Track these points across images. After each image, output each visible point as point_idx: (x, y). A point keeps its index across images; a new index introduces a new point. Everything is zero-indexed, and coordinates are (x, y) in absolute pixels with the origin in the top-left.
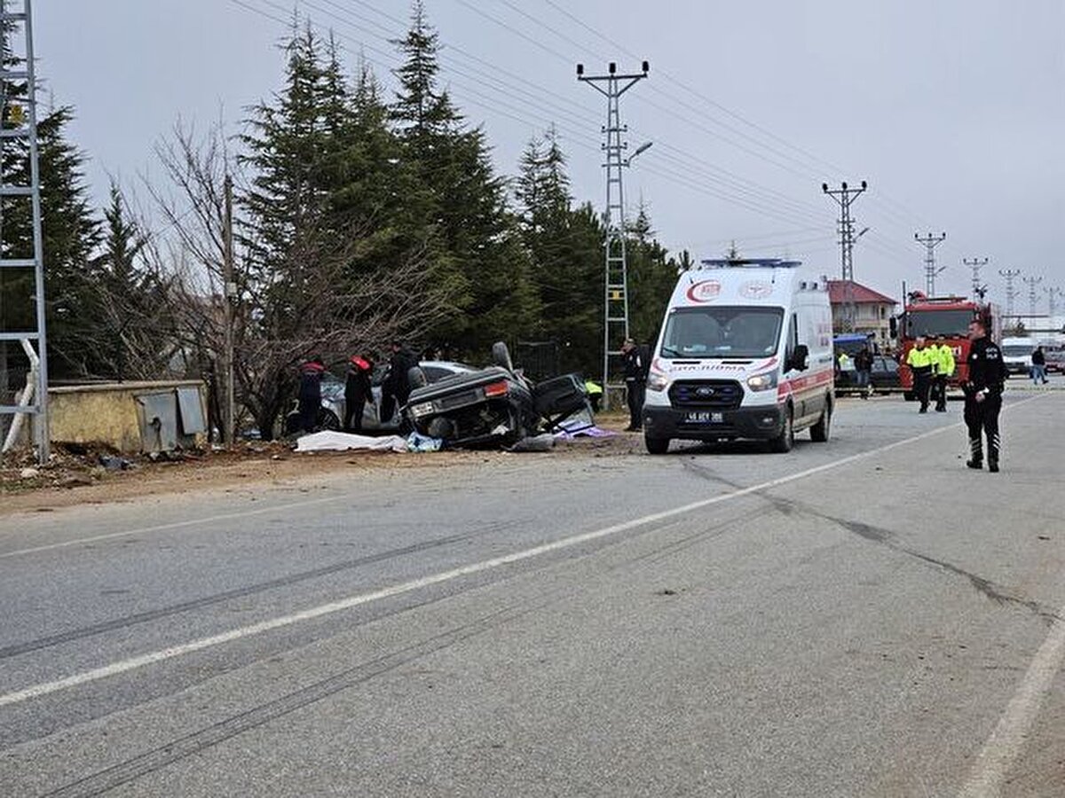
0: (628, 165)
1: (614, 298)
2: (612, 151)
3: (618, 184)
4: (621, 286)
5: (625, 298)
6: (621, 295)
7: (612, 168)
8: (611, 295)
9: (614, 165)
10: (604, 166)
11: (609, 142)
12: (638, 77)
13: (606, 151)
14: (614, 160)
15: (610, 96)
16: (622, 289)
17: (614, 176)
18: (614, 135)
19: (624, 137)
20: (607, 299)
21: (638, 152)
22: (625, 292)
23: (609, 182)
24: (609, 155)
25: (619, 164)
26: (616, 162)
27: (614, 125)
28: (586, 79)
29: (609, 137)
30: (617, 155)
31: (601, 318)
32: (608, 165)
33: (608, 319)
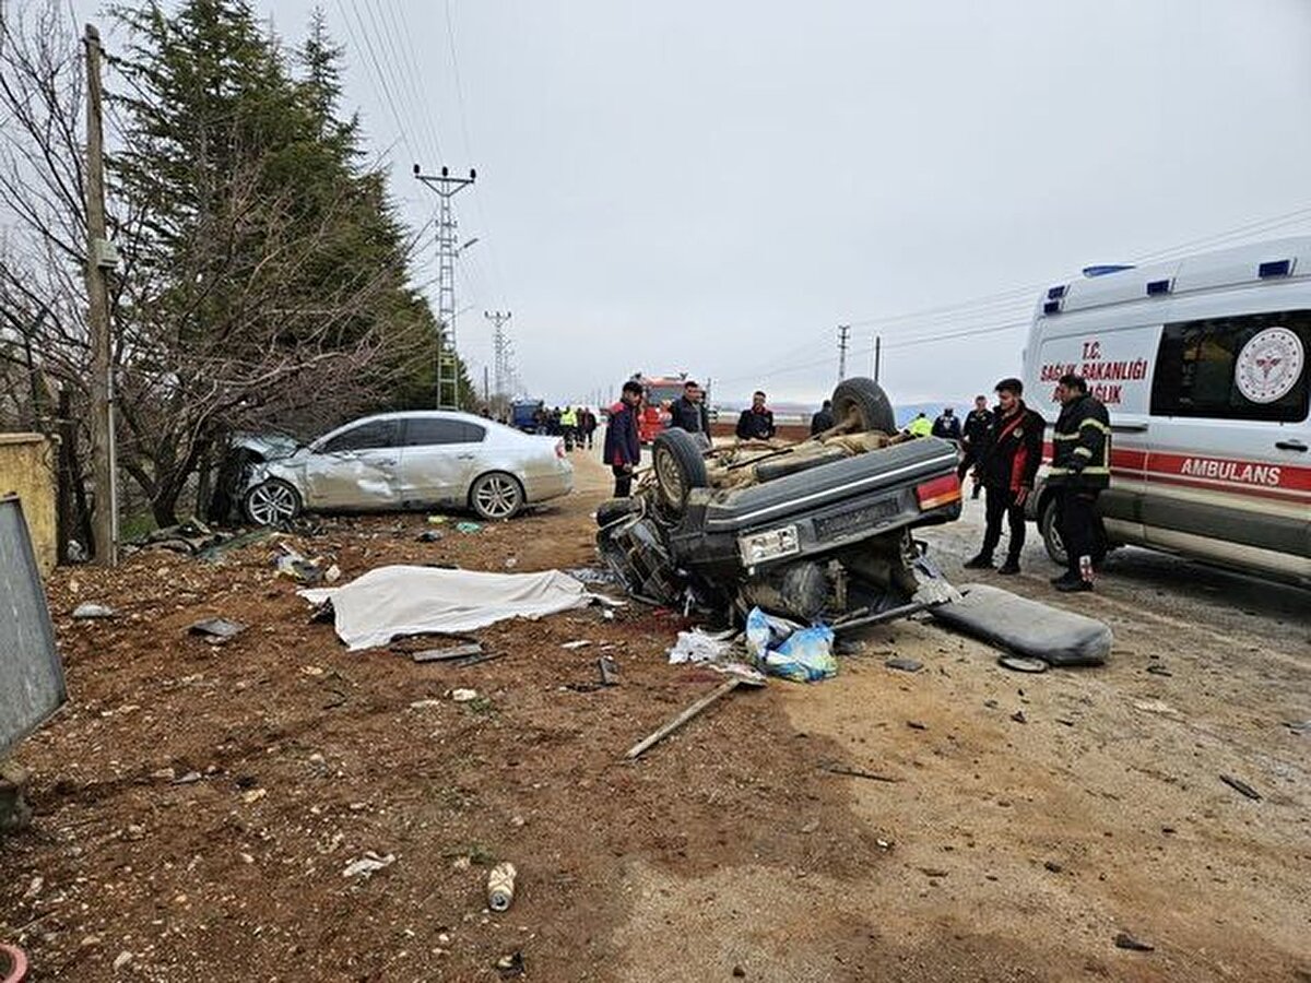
0: (457, 256)
1: (445, 365)
2: (445, 243)
3: (449, 271)
4: (451, 354)
5: (455, 366)
6: (452, 361)
7: (444, 257)
8: (442, 362)
9: (446, 254)
10: (437, 255)
11: (442, 235)
12: (467, 182)
13: (440, 242)
14: (447, 250)
15: (442, 195)
16: (452, 357)
17: (446, 262)
18: (446, 230)
19: (455, 232)
20: (440, 364)
21: (466, 246)
23: (442, 268)
24: (443, 246)
25: (450, 255)
26: (448, 252)
27: (446, 221)
28: (422, 178)
29: (442, 231)
30: (448, 246)
31: (435, 379)
32: (441, 255)
33: (440, 380)
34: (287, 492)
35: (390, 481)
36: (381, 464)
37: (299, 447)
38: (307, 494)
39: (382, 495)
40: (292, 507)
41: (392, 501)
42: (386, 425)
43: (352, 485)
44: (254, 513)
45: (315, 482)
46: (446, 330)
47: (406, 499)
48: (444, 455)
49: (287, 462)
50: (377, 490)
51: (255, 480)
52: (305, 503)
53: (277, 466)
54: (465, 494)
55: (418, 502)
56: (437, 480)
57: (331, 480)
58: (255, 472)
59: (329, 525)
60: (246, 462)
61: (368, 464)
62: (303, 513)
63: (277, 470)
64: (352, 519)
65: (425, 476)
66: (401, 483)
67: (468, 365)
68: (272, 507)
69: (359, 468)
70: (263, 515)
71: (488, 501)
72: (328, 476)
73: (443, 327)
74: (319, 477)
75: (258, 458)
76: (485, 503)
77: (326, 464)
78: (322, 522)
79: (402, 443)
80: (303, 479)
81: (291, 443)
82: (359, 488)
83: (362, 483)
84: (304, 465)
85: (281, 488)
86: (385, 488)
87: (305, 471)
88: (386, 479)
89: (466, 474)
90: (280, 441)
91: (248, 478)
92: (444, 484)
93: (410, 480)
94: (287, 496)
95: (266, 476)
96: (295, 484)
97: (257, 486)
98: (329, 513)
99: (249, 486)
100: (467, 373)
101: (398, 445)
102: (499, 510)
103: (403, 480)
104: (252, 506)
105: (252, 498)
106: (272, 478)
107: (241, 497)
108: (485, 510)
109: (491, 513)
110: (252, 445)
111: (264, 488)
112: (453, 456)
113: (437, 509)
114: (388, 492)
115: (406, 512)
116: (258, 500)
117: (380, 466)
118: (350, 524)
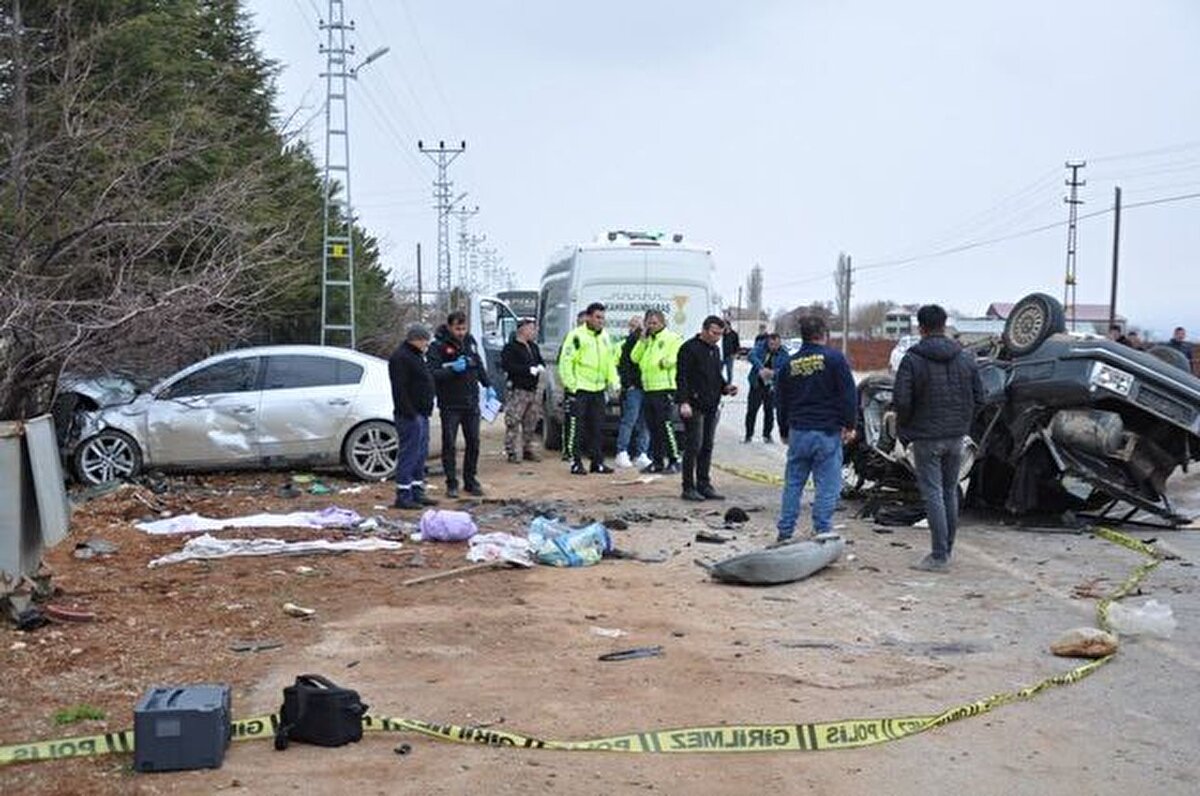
0: (355, 77)
1: (335, 255)
2: (335, 56)
3: (341, 101)
4: (345, 239)
5: (350, 256)
6: (345, 251)
7: (333, 79)
8: (330, 250)
9: (336, 75)
10: (322, 75)
11: (330, 44)
13: (326, 55)
14: (336, 68)
16: (347, 243)
17: (337, 88)
18: (337, 33)
20: (326, 255)
21: (369, 60)
22: (350, 246)
23: (330, 97)
24: (331, 61)
25: (343, 75)
26: (340, 71)
27: (336, 20)
29: (330, 36)
30: (340, 62)
31: (317, 281)
32: (329, 75)
33: (326, 282)
34: (125, 445)
35: (247, 433)
36: (237, 411)
37: (138, 393)
38: (148, 447)
39: (236, 448)
40: (131, 464)
41: (248, 456)
42: (243, 364)
43: (200, 437)
44: (86, 470)
45: (158, 433)
46: (336, 197)
47: (267, 454)
48: (312, 401)
49: (126, 409)
50: (232, 442)
51: (86, 432)
52: (146, 460)
53: (114, 414)
54: (337, 448)
55: (280, 458)
56: (304, 431)
57: (177, 432)
58: (88, 421)
59: (175, 483)
60: (76, 410)
61: (221, 411)
62: (144, 471)
63: (114, 419)
64: (201, 479)
65: (289, 425)
66: (260, 434)
67: (380, 245)
68: (107, 464)
69: (210, 417)
70: (97, 474)
71: (367, 456)
72: (174, 427)
73: (333, 191)
74: (163, 427)
75: (90, 405)
76: (361, 459)
77: (171, 413)
78: (167, 480)
79: (261, 385)
80: (143, 429)
81: (128, 387)
82: (209, 440)
83: (214, 435)
84: (146, 412)
85: (118, 441)
86: (239, 440)
87: (146, 419)
88: (242, 430)
89: (340, 423)
90: (117, 384)
91: (80, 429)
92: (312, 436)
93: (271, 431)
94: (125, 452)
95: (102, 426)
96: (135, 436)
97: (92, 438)
98: (174, 471)
99: (82, 438)
100: (380, 260)
101: (256, 389)
102: (379, 468)
103: (263, 429)
104: (84, 462)
105: (85, 453)
106: (109, 428)
107: (72, 452)
108: (361, 468)
109: (369, 472)
110: (83, 388)
111: (99, 441)
112: (324, 402)
113: (304, 466)
114: (245, 446)
115: (266, 471)
116: (91, 455)
117: (235, 413)
118: (200, 484)
